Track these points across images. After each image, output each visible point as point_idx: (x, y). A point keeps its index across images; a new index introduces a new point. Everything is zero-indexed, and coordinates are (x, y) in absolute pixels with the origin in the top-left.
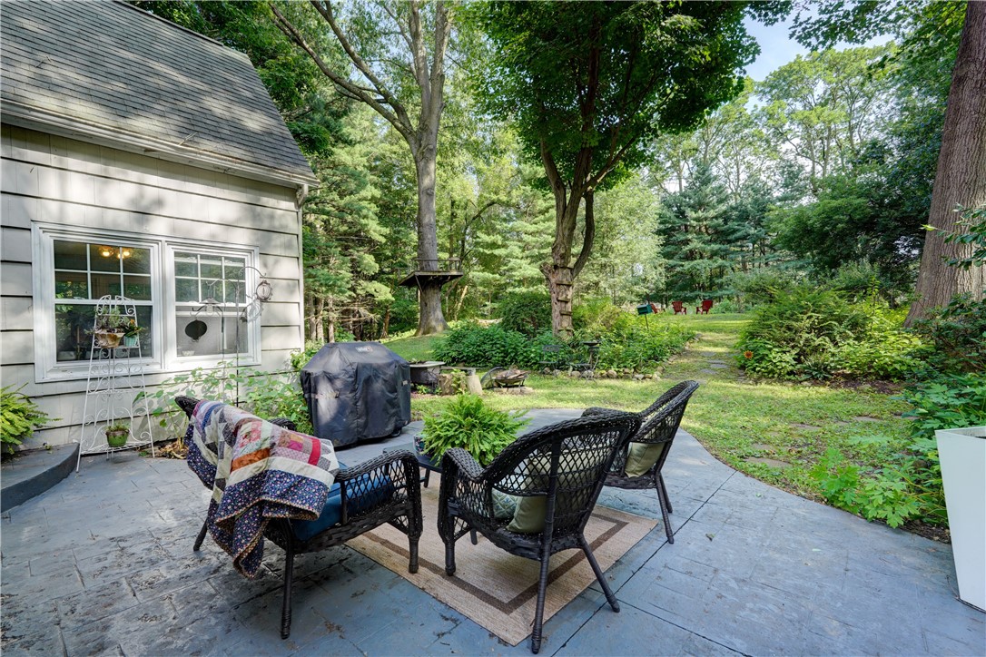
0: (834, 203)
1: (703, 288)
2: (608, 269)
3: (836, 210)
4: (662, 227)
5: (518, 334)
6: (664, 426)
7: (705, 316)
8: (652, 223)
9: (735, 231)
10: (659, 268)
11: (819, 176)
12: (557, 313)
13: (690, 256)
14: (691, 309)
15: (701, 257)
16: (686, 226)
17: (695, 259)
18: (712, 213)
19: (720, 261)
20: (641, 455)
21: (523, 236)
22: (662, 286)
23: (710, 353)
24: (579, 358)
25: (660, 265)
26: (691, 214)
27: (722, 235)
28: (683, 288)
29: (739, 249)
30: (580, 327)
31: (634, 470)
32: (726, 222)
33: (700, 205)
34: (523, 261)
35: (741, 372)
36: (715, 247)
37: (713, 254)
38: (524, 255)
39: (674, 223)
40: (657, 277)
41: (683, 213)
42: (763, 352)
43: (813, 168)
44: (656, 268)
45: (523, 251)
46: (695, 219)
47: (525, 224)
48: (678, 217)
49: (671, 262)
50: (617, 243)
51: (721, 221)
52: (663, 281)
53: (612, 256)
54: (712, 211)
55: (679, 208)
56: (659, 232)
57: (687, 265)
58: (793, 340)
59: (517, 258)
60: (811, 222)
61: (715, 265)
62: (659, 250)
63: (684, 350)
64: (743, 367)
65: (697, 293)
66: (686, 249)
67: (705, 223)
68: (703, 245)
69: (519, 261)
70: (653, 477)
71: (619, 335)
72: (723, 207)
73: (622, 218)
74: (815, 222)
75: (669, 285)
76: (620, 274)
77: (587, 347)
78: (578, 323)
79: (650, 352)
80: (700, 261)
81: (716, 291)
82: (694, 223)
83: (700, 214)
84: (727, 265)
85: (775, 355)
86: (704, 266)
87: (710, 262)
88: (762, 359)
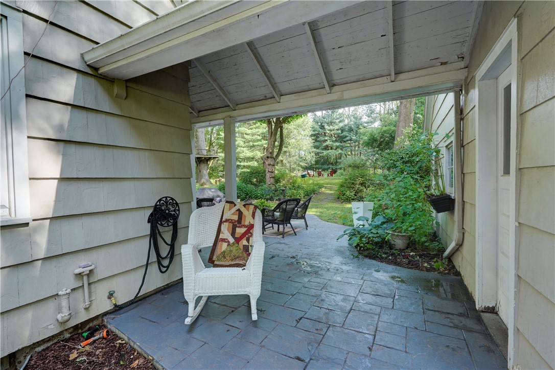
0: (385, 128)
1: (332, 164)
2: (288, 154)
3: (385, 132)
4: (314, 133)
5: (252, 186)
6: (306, 205)
7: (331, 178)
8: (309, 132)
9: (346, 137)
10: (312, 154)
11: (382, 112)
12: (268, 177)
13: (326, 148)
14: (325, 174)
15: (332, 149)
16: (325, 133)
17: (329, 150)
18: (336, 127)
19: (340, 151)
20: (301, 211)
21: (245, 135)
22: (313, 162)
23: (328, 193)
24: (278, 196)
25: (312, 152)
26: (327, 127)
27: (341, 139)
28: (323, 164)
29: (349, 145)
30: (278, 183)
31: (299, 215)
32: (342, 131)
33: (331, 123)
34: (245, 149)
35: (338, 200)
36: (338, 144)
37: (337, 147)
38: (245, 145)
39: (319, 131)
40: (311, 158)
41: (323, 126)
42: (344, 192)
43: (380, 108)
44: (310, 153)
45: (245, 143)
46: (329, 130)
47: (246, 129)
48: (321, 128)
49: (318, 151)
50: (292, 141)
51: (340, 131)
52: (314, 160)
53: (290, 147)
54: (336, 126)
55: (321, 124)
56: (312, 136)
57: (325, 152)
58: (354, 188)
59: (241, 147)
60: (375, 136)
61: (337, 153)
62: (312, 145)
63: (319, 192)
64: (338, 198)
65: (329, 166)
66: (325, 144)
67: (333, 132)
68: (332, 143)
69: (242, 149)
70: (303, 217)
71: (294, 186)
72: (341, 125)
73: (294, 129)
74: (377, 136)
75: (317, 162)
76: (293, 156)
77: (281, 191)
78: (277, 181)
79: (306, 193)
80: (330, 151)
81: (338, 166)
82: (328, 132)
83: (331, 127)
84: (343, 153)
85: (348, 193)
86: (332, 153)
87: (335, 151)
88: (344, 195)
